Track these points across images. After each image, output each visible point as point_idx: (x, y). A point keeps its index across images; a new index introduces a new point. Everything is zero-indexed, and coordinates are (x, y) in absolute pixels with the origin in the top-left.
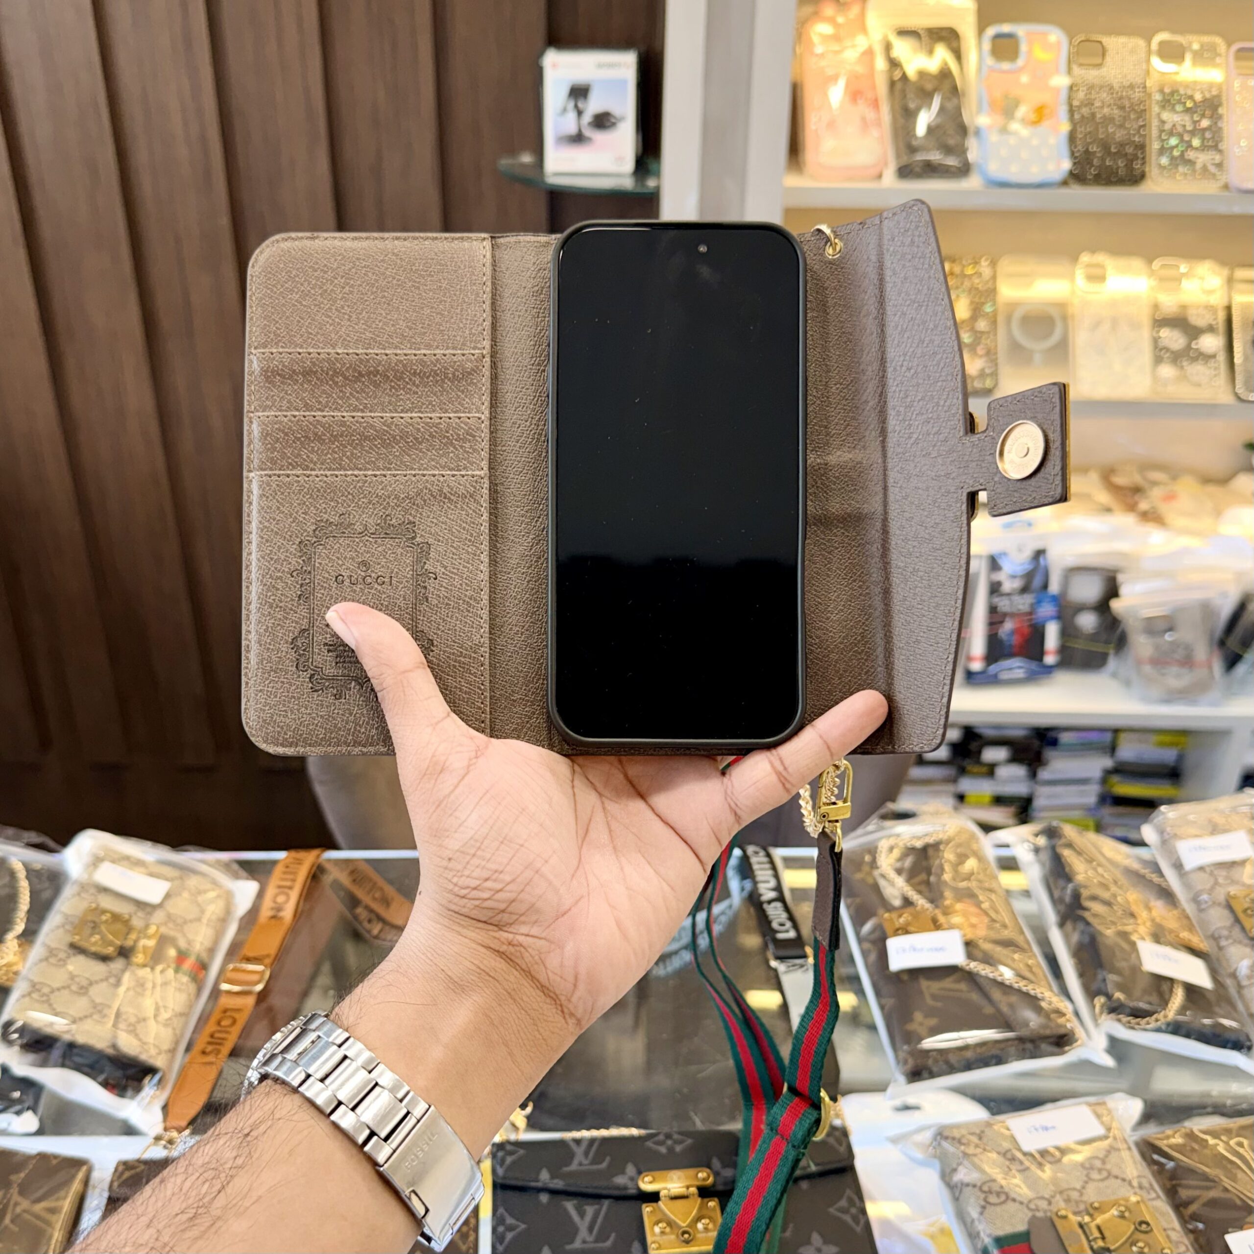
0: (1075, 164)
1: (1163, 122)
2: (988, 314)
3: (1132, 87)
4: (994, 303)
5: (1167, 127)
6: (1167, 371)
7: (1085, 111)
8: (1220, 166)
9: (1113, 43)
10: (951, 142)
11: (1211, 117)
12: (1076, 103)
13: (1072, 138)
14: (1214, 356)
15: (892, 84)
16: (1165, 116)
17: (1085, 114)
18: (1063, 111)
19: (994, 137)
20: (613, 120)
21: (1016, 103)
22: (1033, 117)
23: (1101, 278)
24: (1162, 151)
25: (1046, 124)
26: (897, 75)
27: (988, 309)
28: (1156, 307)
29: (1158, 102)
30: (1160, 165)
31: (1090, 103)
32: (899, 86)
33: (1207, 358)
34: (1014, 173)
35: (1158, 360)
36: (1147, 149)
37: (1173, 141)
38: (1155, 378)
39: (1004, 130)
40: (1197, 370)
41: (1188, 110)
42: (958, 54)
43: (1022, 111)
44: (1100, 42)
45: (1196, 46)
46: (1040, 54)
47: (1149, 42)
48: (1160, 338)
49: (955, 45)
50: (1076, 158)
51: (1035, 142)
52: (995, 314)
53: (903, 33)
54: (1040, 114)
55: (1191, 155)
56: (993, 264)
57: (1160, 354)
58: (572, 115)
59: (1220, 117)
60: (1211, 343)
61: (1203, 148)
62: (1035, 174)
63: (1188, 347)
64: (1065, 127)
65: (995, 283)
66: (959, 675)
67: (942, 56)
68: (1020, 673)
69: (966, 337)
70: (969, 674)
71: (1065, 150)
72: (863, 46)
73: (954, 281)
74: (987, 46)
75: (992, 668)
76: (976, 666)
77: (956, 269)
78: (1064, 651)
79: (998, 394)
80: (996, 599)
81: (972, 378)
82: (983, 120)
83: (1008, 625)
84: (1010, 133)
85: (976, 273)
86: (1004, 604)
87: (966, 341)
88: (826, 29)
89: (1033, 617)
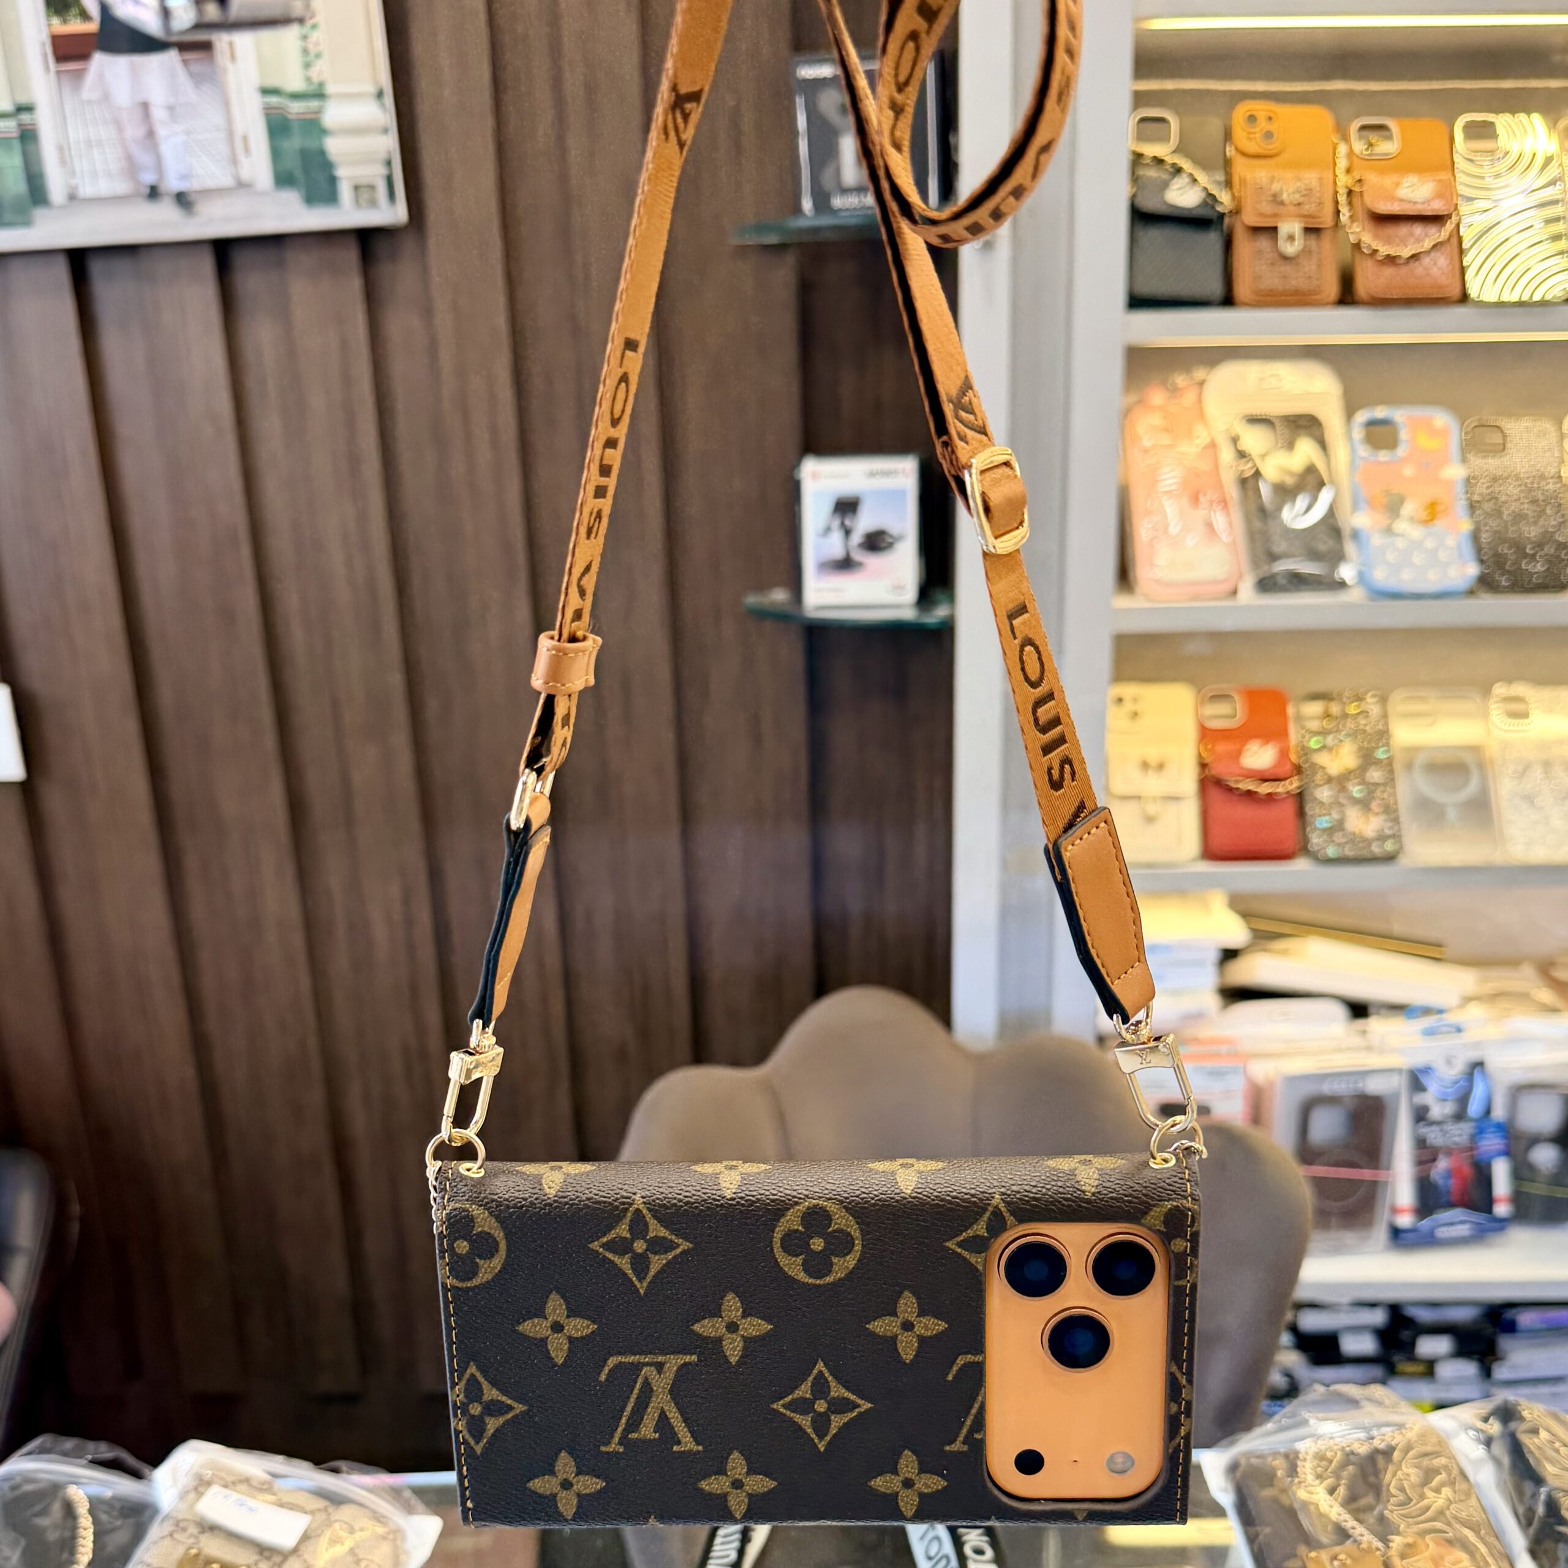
0: (1483, 568)
2: (1381, 761)
3: (1542, 477)
4: (1388, 747)
7: (1488, 506)
9: (1514, 427)
10: (1321, 548)
12: (1476, 497)
13: (1475, 536)
15: (1243, 479)
17: (1489, 510)
18: (1460, 506)
19: (1377, 540)
20: (889, 540)
21: (1401, 500)
22: (1424, 515)
23: (1525, 715)
25: (1440, 524)
26: (1248, 470)
27: (1381, 753)
31: (1493, 498)
32: (1251, 482)
34: (1406, 580)
39: (1389, 531)
42: (1322, 445)
43: (1409, 508)
44: (1499, 427)
46: (1425, 441)
47: (1560, 424)
49: (1317, 433)
50: (1483, 561)
51: (1429, 544)
52: (1390, 761)
53: (1254, 421)
54: (1432, 512)
56: (1383, 700)
58: (837, 535)
62: (1433, 581)
64: (1466, 526)
65: (1386, 724)
66: (1381, 1233)
67: (1305, 451)
68: (1463, 1230)
69: (1356, 790)
70: (1396, 1234)
71: (1468, 550)
72: (1202, 437)
73: (1333, 723)
74: (1358, 433)
75: (1426, 1223)
76: (1405, 1220)
77: (1335, 709)
78: (1518, 1198)
79: (1404, 861)
80: (1424, 1130)
81: (1368, 842)
82: (1360, 520)
83: (1443, 1164)
84: (1397, 535)
85: (1361, 712)
86: (1434, 1136)
87: (1356, 795)
88: (1155, 420)
89: (1475, 1153)
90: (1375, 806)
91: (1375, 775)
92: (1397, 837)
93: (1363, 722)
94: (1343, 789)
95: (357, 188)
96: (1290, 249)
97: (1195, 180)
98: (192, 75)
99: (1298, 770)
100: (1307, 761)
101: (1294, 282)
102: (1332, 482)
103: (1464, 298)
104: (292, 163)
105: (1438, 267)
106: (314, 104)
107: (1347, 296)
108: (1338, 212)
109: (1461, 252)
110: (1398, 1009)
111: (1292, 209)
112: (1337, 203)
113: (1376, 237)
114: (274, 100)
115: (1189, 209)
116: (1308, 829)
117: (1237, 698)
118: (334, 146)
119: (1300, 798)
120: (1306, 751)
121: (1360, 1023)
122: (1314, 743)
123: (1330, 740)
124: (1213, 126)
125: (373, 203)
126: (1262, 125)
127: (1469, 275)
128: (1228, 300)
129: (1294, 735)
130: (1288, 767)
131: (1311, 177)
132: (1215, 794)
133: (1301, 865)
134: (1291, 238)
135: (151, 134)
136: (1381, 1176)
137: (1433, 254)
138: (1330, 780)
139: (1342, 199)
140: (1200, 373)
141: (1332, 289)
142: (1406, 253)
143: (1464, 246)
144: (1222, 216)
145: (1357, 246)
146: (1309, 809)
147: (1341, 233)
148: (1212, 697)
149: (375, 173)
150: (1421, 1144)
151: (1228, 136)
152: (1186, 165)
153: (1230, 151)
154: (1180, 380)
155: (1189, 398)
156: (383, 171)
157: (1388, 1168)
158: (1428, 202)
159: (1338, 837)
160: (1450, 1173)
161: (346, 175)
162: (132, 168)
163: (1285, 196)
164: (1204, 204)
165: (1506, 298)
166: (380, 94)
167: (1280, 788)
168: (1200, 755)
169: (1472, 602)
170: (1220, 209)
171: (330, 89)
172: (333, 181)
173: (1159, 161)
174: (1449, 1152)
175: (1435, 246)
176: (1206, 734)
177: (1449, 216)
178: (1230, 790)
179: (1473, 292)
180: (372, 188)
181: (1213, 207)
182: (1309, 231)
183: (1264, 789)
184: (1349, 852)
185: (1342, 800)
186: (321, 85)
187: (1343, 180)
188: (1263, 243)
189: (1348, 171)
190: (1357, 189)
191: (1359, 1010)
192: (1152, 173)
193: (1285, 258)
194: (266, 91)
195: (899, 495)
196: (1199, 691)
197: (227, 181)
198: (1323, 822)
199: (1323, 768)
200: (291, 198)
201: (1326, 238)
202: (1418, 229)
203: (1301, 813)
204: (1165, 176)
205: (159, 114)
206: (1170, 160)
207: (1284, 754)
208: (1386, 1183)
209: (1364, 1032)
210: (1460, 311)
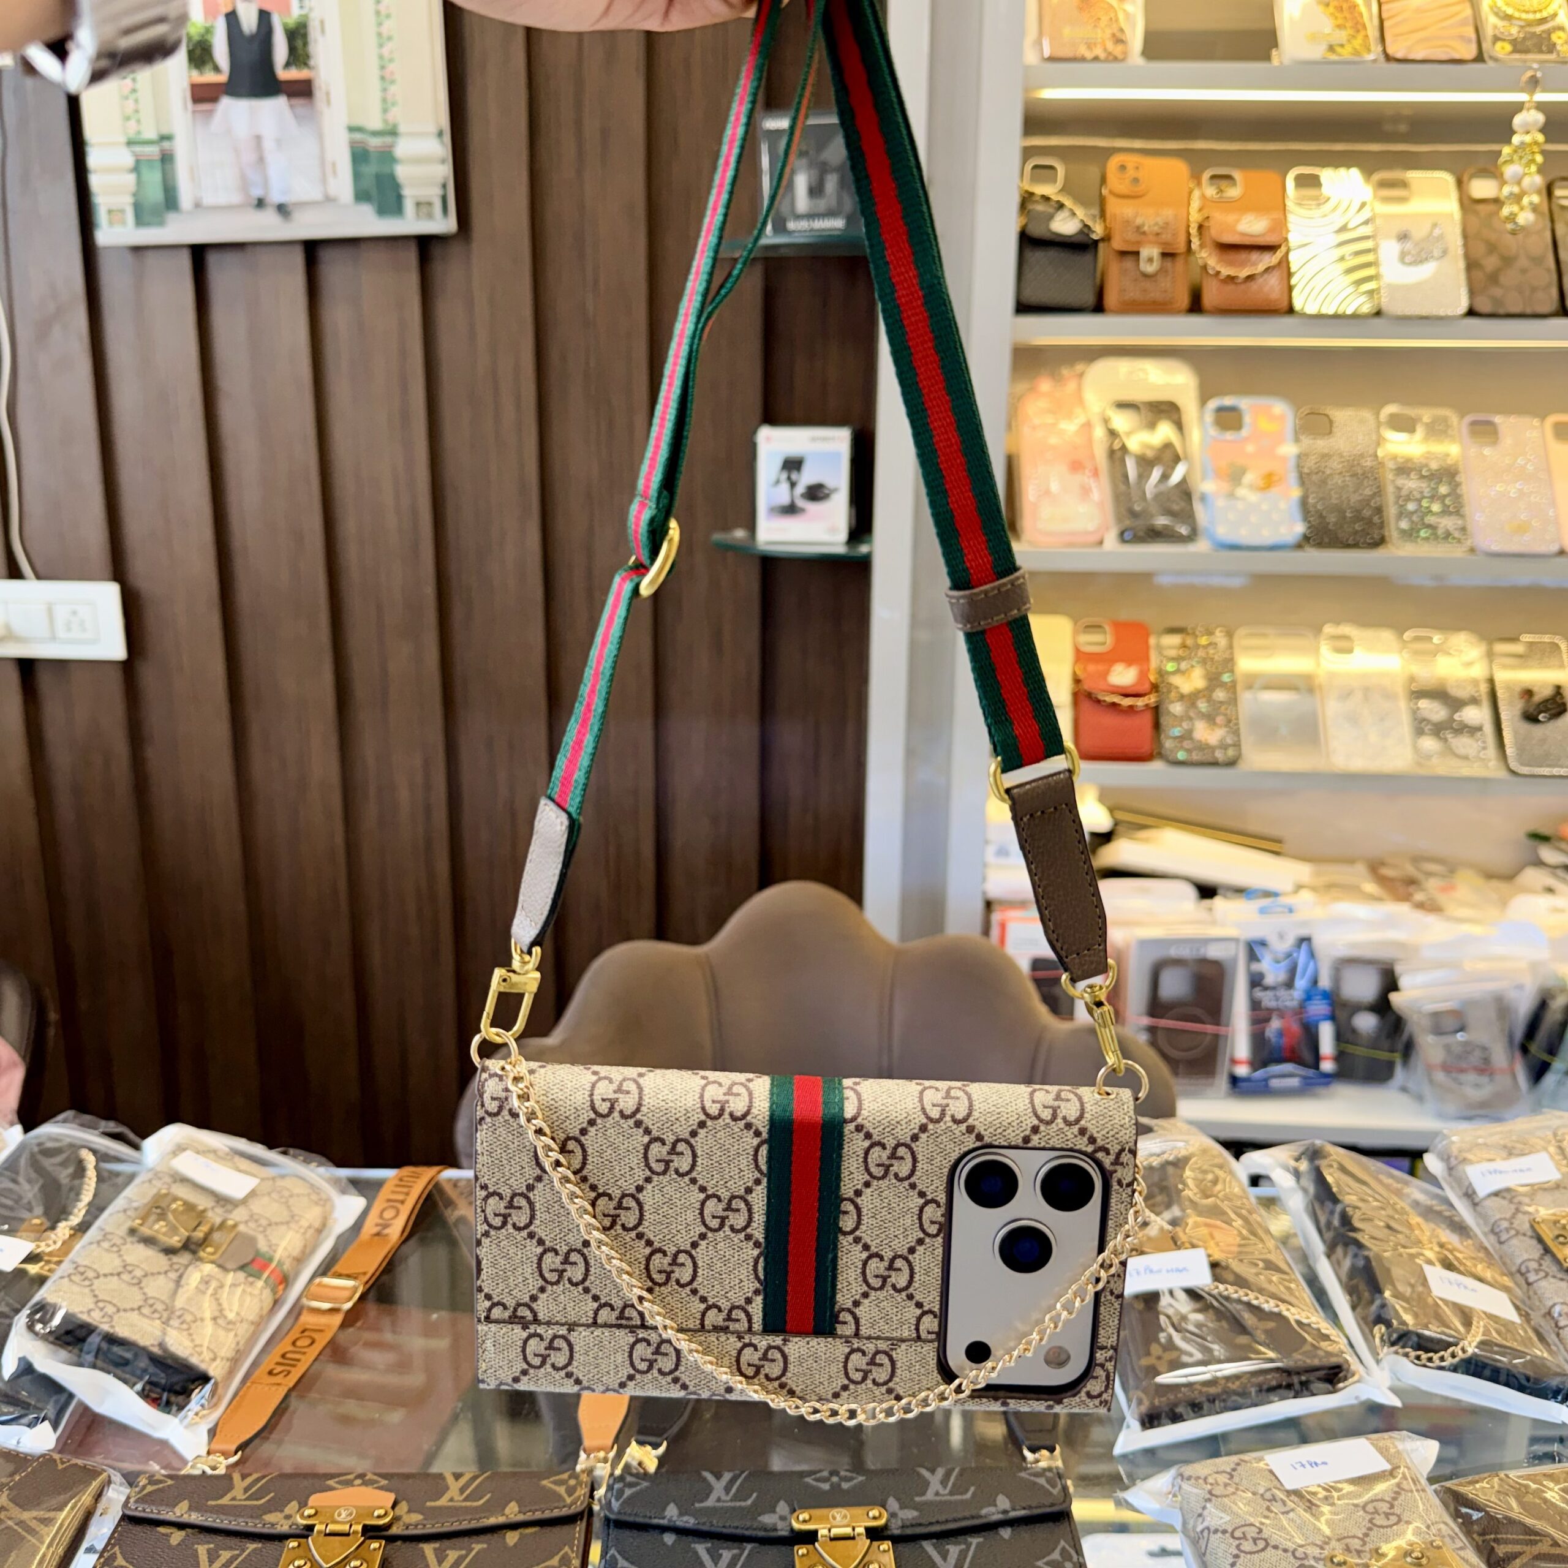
0: (1309, 528)
1: (1399, 489)
2: (1226, 683)
3: (1362, 456)
4: (1232, 671)
5: (1404, 493)
6: (1429, 743)
7: (1315, 478)
8: (1463, 529)
9: (1341, 416)
10: (1176, 507)
11: (1450, 484)
12: (1306, 470)
13: (1304, 503)
14: (1480, 728)
15: (1112, 453)
16: (1400, 482)
17: (1316, 481)
18: (1292, 477)
19: (1220, 503)
20: (826, 492)
21: (1243, 471)
22: (1261, 483)
23: (1350, 651)
24: (1400, 515)
25: (1275, 491)
26: (1117, 446)
27: (1226, 678)
28: (1412, 679)
29: (1391, 470)
30: (1398, 528)
31: (1320, 471)
32: (1119, 454)
33: (1474, 730)
34: (1244, 536)
35: (1419, 732)
36: (1385, 514)
37: (1411, 506)
38: (1416, 749)
39: (1231, 495)
40: (1463, 744)
41: (1422, 477)
42: (1179, 425)
43: (1249, 478)
44: (1327, 416)
45: (1426, 419)
46: (1265, 425)
47: (1377, 414)
48: (1418, 709)
49: (1176, 417)
50: (1309, 522)
51: (1265, 507)
52: (1234, 683)
53: (1122, 405)
54: (1269, 481)
55: (1430, 519)
56: (1230, 635)
57: (1421, 726)
58: (785, 487)
59: (1458, 485)
60: (1477, 715)
61: (1445, 512)
62: (1267, 536)
63: (1451, 720)
64: (1296, 493)
65: (1232, 653)
66: (1222, 1082)
67: (1165, 431)
68: (1294, 1082)
69: (1202, 705)
70: (1234, 1080)
71: (1297, 515)
72: (1081, 419)
73: (1187, 652)
74: (1209, 417)
75: (1260, 1074)
76: (1242, 1071)
77: (1189, 641)
78: (1340, 1057)
79: (1243, 766)
80: (1259, 994)
81: (1213, 749)
82: (1207, 486)
83: (1275, 1024)
84: (1237, 499)
85: (1210, 644)
86: (1267, 999)
87: (1204, 710)
88: (1043, 404)
89: (1304, 1016)
90: (1220, 719)
91: (1220, 695)
92: (1237, 745)
93: (1211, 651)
94: (1193, 705)
95: (418, 204)
96: (1150, 269)
97: (1074, 214)
98: (296, 116)
99: (1155, 688)
100: (1163, 682)
101: (1152, 295)
102: (1186, 458)
103: (1290, 310)
104: (369, 183)
105: (1272, 285)
106: (388, 140)
107: (1196, 306)
108: (1190, 242)
109: (1290, 275)
110: (1240, 891)
111: (1151, 238)
112: (1189, 234)
113: (1219, 261)
114: (358, 136)
115: (1070, 237)
116: (1162, 736)
117: (1107, 628)
118: (402, 172)
119: (1156, 711)
120: (1161, 673)
121: (1207, 902)
122: (1170, 667)
123: (1184, 665)
124: (1093, 171)
125: (430, 216)
126: (1131, 173)
127: (1295, 294)
128: (1099, 308)
129: (1154, 662)
130: (1147, 687)
131: (1168, 213)
132: (1086, 705)
133: (1157, 765)
134: (1150, 260)
135: (261, 160)
136: (1222, 1030)
137: (1266, 276)
138: (1182, 697)
139: (1193, 231)
140: (1079, 367)
141: (1184, 301)
142: (1244, 273)
143: (1293, 270)
144: (1096, 243)
145: (1205, 268)
146: (1164, 721)
147: (1192, 258)
148: (1087, 627)
149: (434, 194)
150: (1255, 1005)
151: (1103, 180)
152: (1068, 202)
153: (1104, 192)
154: (1065, 372)
155: (1071, 386)
156: (439, 191)
157: (1227, 1025)
158: (1263, 235)
159: (1187, 744)
160: (1281, 1033)
161: (410, 194)
162: (245, 184)
163: (1146, 228)
164: (1081, 232)
165: (1324, 311)
166: (440, 134)
167: (1140, 702)
168: (1075, 674)
169: (1299, 555)
170: (1095, 237)
171: (402, 129)
172: (399, 198)
173: (1046, 199)
174: (1281, 1013)
175: (1267, 270)
176: (1080, 656)
177: (1279, 246)
178: (1098, 701)
179: (1298, 305)
180: (430, 204)
181: (1088, 235)
182: (1165, 255)
183: (1126, 702)
184: (1196, 756)
185: (1192, 714)
186: (395, 126)
187: (1195, 217)
188: (1128, 263)
189: (1200, 210)
190: (1206, 224)
191: (1207, 891)
192: (1040, 207)
193: (1146, 276)
194: (352, 129)
195: (836, 456)
196: (1075, 624)
197: (316, 194)
198: (1176, 732)
199: (1177, 688)
200: (367, 211)
201: (1180, 262)
202: (1254, 256)
203: (1157, 726)
204: (1051, 210)
205: (268, 145)
206: (1054, 198)
207: (1143, 675)
208: (1226, 1037)
209: (1210, 909)
210: (1287, 321)
